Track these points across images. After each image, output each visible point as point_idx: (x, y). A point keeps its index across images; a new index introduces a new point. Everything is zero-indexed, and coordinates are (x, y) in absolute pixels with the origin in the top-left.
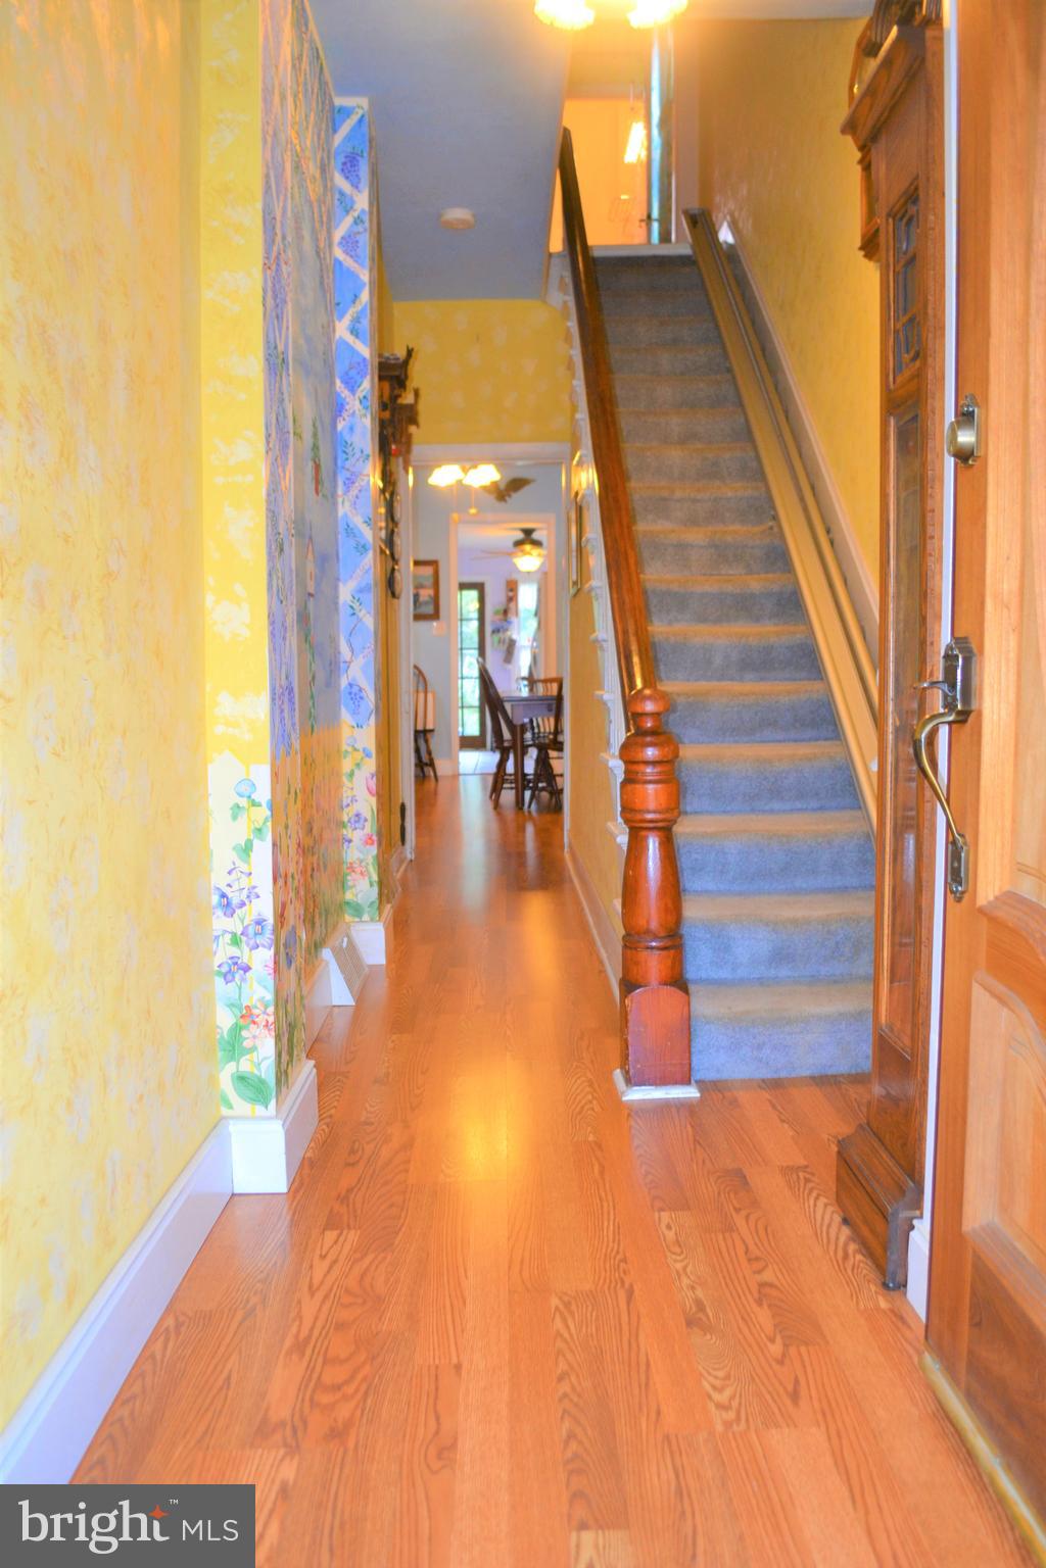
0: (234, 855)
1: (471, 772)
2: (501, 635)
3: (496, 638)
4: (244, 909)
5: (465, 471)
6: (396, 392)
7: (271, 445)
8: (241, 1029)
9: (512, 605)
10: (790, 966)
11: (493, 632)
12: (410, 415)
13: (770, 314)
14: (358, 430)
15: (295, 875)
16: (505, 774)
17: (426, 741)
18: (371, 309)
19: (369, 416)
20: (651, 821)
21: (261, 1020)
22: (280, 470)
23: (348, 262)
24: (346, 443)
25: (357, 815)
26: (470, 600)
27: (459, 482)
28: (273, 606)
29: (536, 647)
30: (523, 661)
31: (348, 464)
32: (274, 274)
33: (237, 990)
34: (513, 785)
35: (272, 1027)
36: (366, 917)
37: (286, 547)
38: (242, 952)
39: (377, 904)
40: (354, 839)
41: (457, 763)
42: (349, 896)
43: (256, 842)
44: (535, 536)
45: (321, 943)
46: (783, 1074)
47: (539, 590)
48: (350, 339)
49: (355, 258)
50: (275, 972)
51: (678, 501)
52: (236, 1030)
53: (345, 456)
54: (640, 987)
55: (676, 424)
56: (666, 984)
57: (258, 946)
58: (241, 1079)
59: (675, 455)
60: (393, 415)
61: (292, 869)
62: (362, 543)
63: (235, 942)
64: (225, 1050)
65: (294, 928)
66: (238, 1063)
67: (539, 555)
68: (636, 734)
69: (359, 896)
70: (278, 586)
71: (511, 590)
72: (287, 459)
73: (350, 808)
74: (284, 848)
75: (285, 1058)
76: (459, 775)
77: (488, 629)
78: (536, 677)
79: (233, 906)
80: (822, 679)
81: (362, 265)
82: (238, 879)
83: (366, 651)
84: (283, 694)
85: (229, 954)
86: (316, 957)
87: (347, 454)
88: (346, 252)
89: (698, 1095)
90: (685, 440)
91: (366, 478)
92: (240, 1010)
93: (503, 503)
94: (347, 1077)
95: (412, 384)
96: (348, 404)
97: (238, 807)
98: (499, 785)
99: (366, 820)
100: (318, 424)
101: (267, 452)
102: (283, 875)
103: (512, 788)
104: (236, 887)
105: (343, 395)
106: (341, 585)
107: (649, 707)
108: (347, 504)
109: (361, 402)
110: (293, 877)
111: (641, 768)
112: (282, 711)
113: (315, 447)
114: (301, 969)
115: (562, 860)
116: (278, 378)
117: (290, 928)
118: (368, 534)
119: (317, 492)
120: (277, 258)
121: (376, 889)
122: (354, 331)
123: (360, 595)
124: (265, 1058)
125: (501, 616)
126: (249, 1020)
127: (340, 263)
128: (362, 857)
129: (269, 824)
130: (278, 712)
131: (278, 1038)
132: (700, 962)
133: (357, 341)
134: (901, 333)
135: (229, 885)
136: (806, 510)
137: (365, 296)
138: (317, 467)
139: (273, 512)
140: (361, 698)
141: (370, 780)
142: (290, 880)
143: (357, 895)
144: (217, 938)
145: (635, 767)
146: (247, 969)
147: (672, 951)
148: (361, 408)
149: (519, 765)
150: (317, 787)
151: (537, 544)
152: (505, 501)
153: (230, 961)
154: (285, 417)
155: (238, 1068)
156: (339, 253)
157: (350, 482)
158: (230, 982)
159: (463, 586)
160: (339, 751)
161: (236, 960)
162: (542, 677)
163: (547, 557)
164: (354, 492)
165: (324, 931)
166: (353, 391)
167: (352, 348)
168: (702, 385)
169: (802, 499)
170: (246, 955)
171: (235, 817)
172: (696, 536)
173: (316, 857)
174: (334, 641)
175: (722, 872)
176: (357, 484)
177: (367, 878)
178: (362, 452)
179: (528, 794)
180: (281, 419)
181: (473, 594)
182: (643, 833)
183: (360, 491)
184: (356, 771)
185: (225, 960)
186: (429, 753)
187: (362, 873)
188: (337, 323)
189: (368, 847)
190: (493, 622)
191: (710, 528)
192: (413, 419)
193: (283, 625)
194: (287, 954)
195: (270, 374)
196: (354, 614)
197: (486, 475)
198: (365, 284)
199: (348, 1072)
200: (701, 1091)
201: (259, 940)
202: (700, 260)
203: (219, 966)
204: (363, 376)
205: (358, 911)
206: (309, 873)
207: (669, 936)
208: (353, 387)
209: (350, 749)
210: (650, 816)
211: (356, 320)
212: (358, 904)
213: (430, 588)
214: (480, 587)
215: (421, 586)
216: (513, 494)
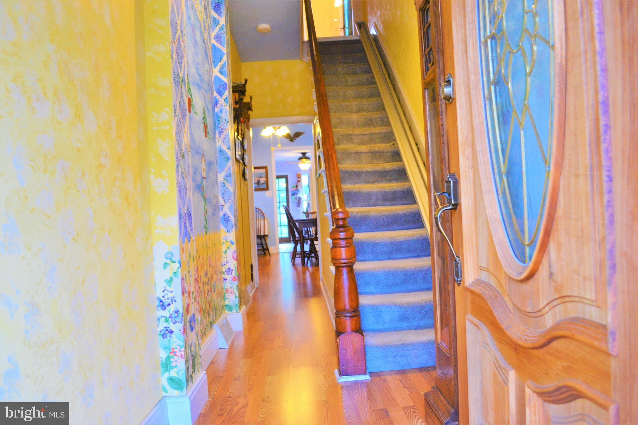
0: (165, 284)
1: (285, 252)
2: (295, 196)
3: (293, 197)
4: (170, 306)
5: (275, 130)
6: (241, 97)
7: (177, 114)
8: (170, 358)
9: (299, 184)
10: (407, 322)
11: (292, 195)
12: (249, 107)
13: (390, 60)
14: (224, 112)
15: (194, 292)
16: (297, 252)
17: (265, 240)
18: (228, 63)
19: (228, 106)
20: (344, 263)
21: (179, 354)
22: (182, 124)
23: (218, 45)
24: (219, 117)
25: (229, 269)
26: (282, 183)
27: (273, 135)
28: (179, 179)
29: (309, 200)
30: (304, 206)
31: (220, 126)
32: (176, 45)
33: (168, 341)
34: (300, 256)
35: (184, 356)
36: (234, 311)
37: (186, 156)
38: (169, 324)
39: (238, 306)
40: (228, 279)
41: (278, 248)
42: (227, 303)
43: (174, 278)
44: (307, 155)
45: (213, 322)
46: (406, 368)
47: (309, 177)
48: (219, 75)
49: (221, 43)
50: (184, 333)
51: (356, 135)
52: (168, 358)
53: (219, 122)
54: (343, 333)
55: (354, 104)
56: (354, 332)
57: (176, 322)
58: (171, 379)
59: (355, 117)
60: (240, 106)
61: (192, 289)
62: (227, 157)
63: (167, 321)
64: (163, 367)
65: (194, 315)
66: (169, 372)
67: (309, 163)
68: (336, 227)
69: (231, 302)
70: (182, 171)
71: (299, 178)
72: (185, 120)
73: (225, 266)
74: (188, 280)
75: (191, 370)
76: (279, 253)
77: (290, 194)
78: (309, 212)
79: (165, 305)
80: (416, 204)
81: (223, 46)
82: (167, 294)
83: (230, 201)
84: (186, 216)
85: (164, 326)
86: (211, 328)
87: (219, 121)
88: (217, 41)
89: (370, 378)
90: (359, 111)
91: (227, 131)
92: (170, 350)
94: (222, 378)
95: (248, 93)
96: (219, 101)
97: (166, 263)
98: (294, 256)
99: (232, 270)
100: (206, 109)
101: (175, 117)
102: (188, 292)
103: (299, 257)
104: (166, 297)
105: (217, 98)
106: (219, 174)
107: (341, 216)
108: (220, 141)
109: (224, 100)
110: (193, 293)
111: (339, 241)
112: (185, 223)
113: (204, 118)
114: (198, 332)
115: (319, 285)
116: (180, 87)
117: (192, 315)
118: (230, 153)
119: (206, 136)
120: (179, 39)
121: (238, 299)
122: (221, 72)
123: (227, 178)
124: (181, 370)
125: (295, 188)
126: (173, 354)
127: (214, 46)
128: (231, 286)
129: (179, 270)
130: (183, 224)
131: (187, 361)
132: (368, 322)
133: (222, 76)
134: (427, 55)
135: (163, 297)
136: (407, 136)
137: (225, 58)
138: (206, 126)
139: (179, 141)
140: (229, 220)
141: (233, 254)
142: (191, 294)
143: (229, 302)
144: (159, 319)
145: (336, 241)
146: (172, 332)
147: (355, 318)
148: (225, 102)
149: (302, 247)
150: (209, 257)
151: (308, 158)
152: (293, 141)
153: (165, 329)
154: (184, 103)
155: (169, 375)
156: (214, 42)
157: (221, 133)
158: (165, 338)
159: (278, 177)
160: (220, 242)
161: (167, 328)
162: (312, 211)
163: (312, 164)
164: (223, 136)
165: (215, 317)
166: (221, 96)
167: (220, 79)
168: (364, 89)
169: (405, 132)
170: (172, 327)
171: (165, 268)
172: (364, 148)
173: (210, 286)
174: (216, 197)
175: (378, 284)
176: (224, 133)
177: (234, 295)
178: (226, 120)
179: (306, 259)
180: (182, 104)
181: (284, 180)
182: (341, 269)
183: (225, 136)
184: (228, 251)
185: (163, 329)
186: (266, 244)
187: (232, 293)
188: (214, 69)
189: (234, 281)
190: (292, 191)
191: (369, 146)
192: (250, 108)
193: (185, 187)
194: (191, 325)
195: (176, 85)
196: (224, 186)
197: (284, 131)
198: (225, 54)
199: (223, 376)
200: (371, 376)
201: (177, 320)
202: (363, 41)
203: (160, 332)
204: (225, 90)
205: (230, 308)
206: (206, 293)
207: (354, 311)
208: (221, 94)
209: (225, 241)
210: (342, 261)
211: (222, 68)
212: (230, 306)
213: (264, 177)
214: (286, 177)
215: (261, 177)
216: (296, 138)
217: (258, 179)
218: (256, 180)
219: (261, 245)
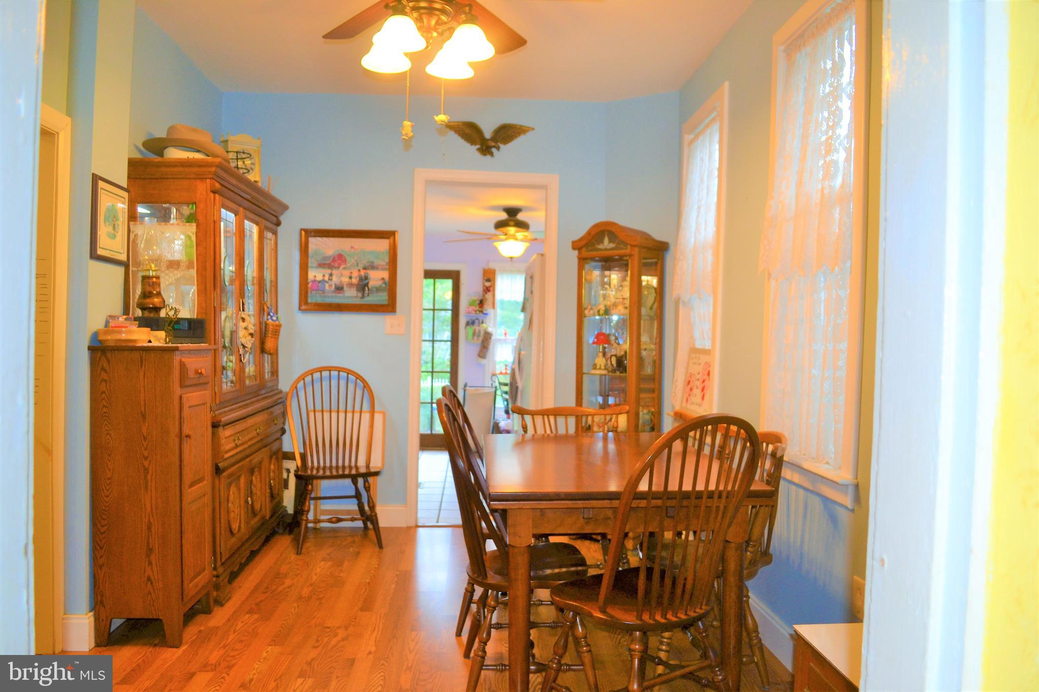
2: (476, 327)
9: (489, 295)
11: (468, 324)
17: (369, 488)
26: (442, 290)
44: (521, 217)
47: (525, 281)
67: (524, 238)
71: (488, 280)
77: (462, 321)
93: (488, 157)
125: (477, 308)
151: (523, 226)
152: (492, 154)
159: (431, 274)
163: (532, 241)
181: (447, 283)
190: (467, 313)
213: (383, 269)
214: (454, 276)
215: (373, 267)
216: (502, 146)
217: (363, 273)
218: (355, 274)
219: (355, 501)
